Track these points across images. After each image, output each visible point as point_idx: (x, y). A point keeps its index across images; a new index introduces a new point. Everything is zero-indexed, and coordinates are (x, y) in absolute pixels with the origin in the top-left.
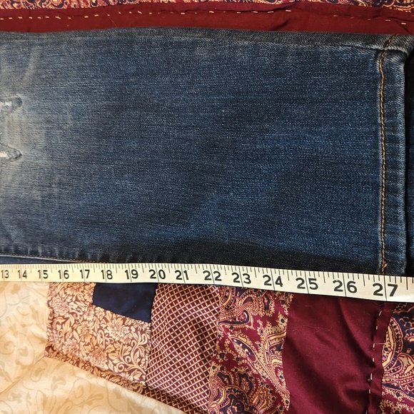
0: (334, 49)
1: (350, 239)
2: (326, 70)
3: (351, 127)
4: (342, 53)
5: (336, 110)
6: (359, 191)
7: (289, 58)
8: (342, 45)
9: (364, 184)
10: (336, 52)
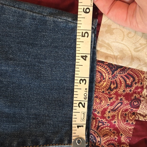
0: (56, 19)
1: (58, 119)
2: (51, 30)
3: (64, 61)
4: (61, 22)
5: (56, 52)
6: (64, 94)
7: (27, 20)
8: (60, 18)
9: (67, 90)
10: (57, 21)
